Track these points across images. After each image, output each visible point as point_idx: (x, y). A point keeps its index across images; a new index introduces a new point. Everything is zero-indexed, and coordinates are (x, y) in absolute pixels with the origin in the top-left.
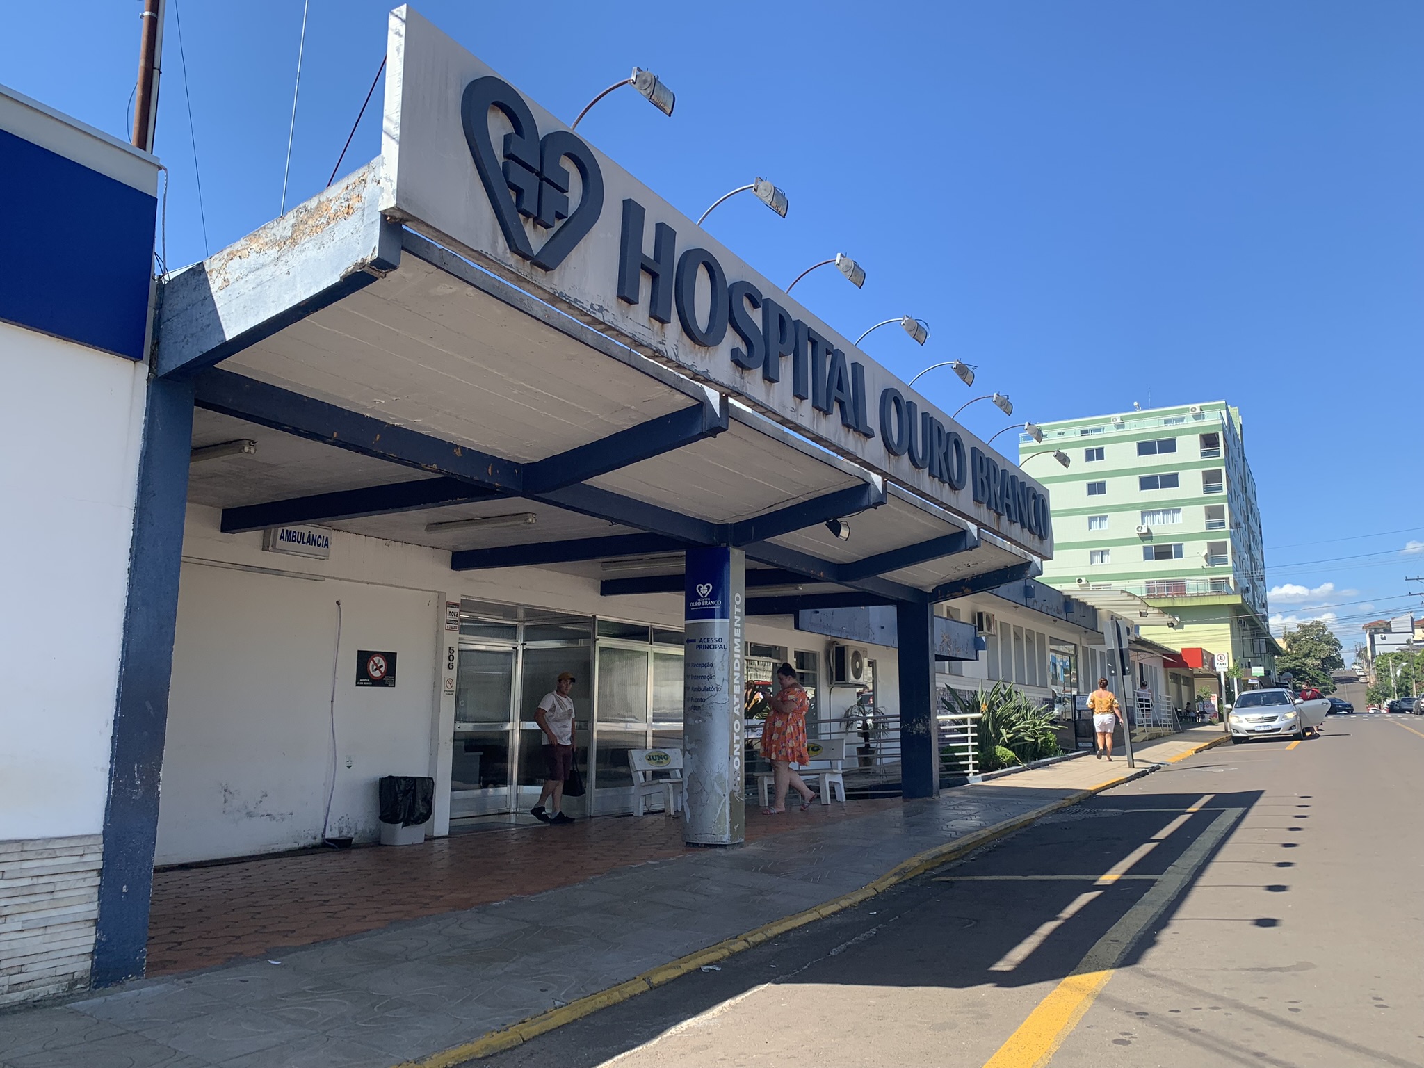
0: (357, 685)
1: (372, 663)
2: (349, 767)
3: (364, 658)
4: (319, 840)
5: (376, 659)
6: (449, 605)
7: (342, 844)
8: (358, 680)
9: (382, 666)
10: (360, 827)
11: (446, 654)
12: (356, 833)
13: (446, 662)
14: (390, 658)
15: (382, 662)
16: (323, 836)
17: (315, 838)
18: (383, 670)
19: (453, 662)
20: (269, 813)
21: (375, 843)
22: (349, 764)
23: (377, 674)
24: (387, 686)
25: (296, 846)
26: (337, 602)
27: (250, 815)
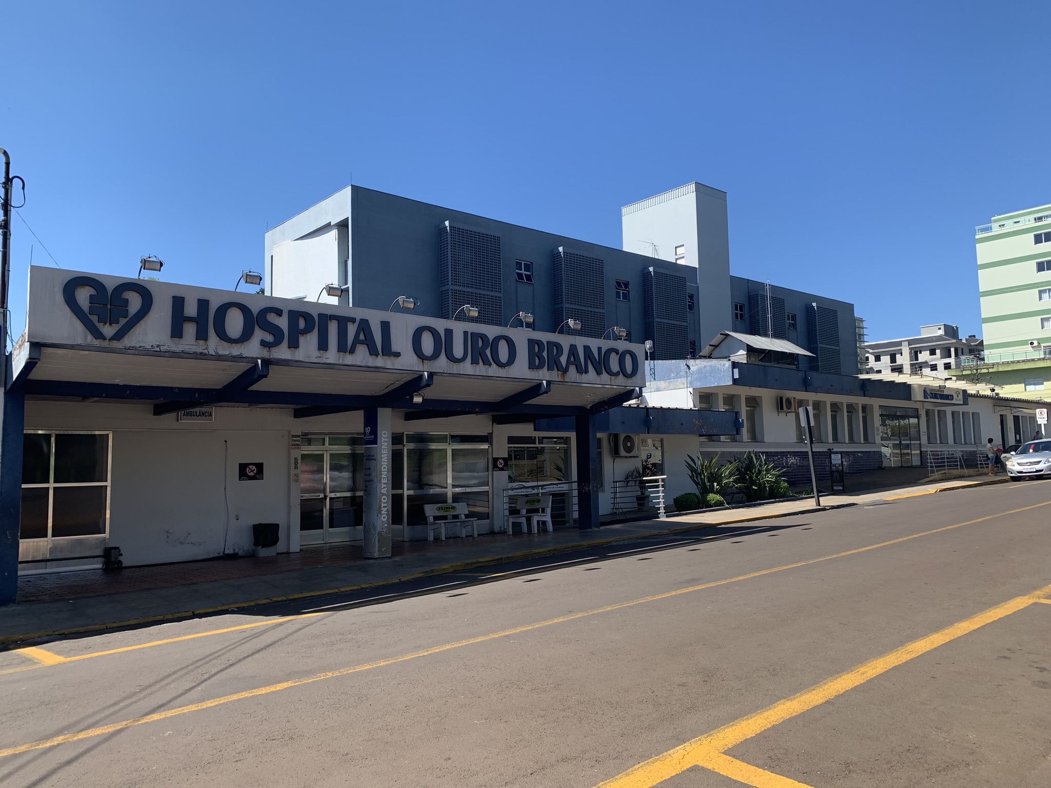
0: (239, 480)
1: (248, 469)
2: (237, 520)
3: (243, 467)
4: (221, 554)
5: (251, 467)
6: (293, 436)
7: (234, 557)
8: (240, 478)
9: (254, 470)
10: (246, 548)
11: (293, 461)
12: (244, 551)
13: (293, 465)
14: (260, 466)
15: (254, 468)
16: (224, 553)
17: (219, 553)
18: (255, 472)
19: (298, 465)
20: (192, 542)
21: (251, 556)
22: (237, 518)
23: (252, 474)
24: (259, 479)
25: (208, 557)
26: (226, 441)
27: (181, 543)
